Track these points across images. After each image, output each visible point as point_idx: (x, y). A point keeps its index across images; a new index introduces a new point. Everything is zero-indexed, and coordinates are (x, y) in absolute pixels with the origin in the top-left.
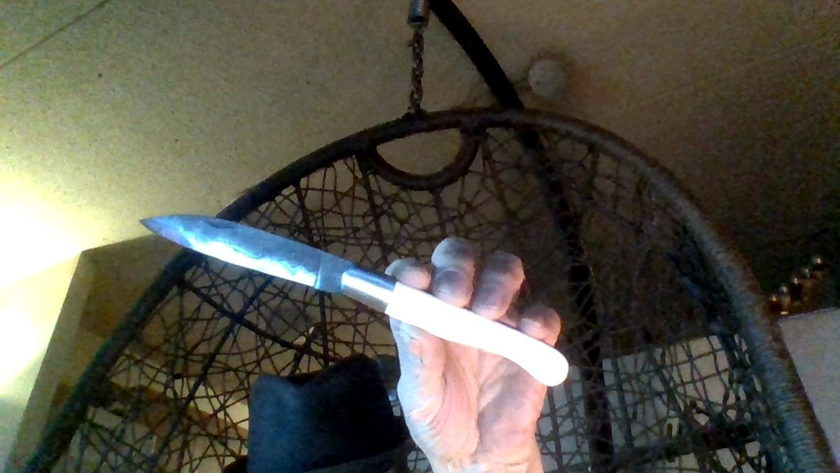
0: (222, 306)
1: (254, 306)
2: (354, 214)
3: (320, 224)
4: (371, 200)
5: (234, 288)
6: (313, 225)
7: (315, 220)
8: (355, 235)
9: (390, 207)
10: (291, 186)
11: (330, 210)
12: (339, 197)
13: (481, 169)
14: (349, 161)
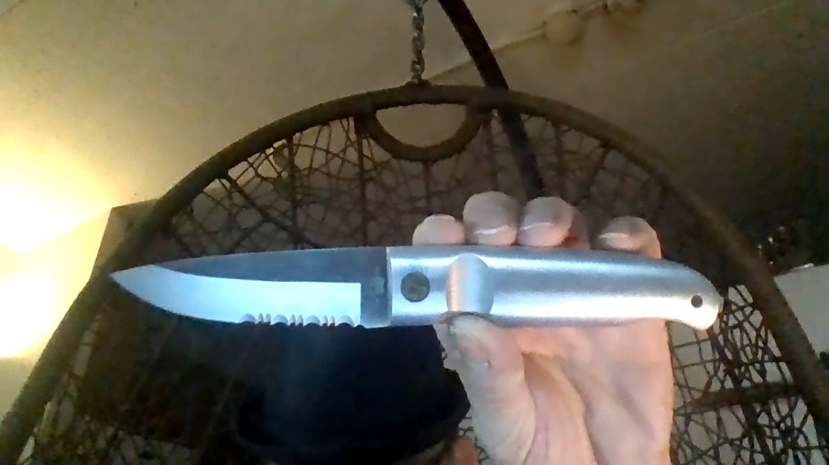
2: (342, 175)
4: (361, 165)
6: (298, 184)
7: (301, 177)
9: (379, 174)
10: (284, 140)
11: (316, 170)
12: (330, 156)
13: (478, 149)
14: (345, 121)
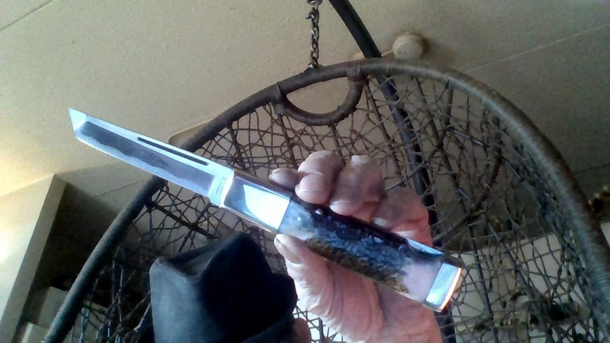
0: (181, 218)
1: (205, 217)
2: (274, 145)
3: (249, 156)
4: (286, 135)
5: (189, 206)
6: (243, 155)
7: (245, 152)
8: (275, 161)
9: (300, 139)
10: (226, 128)
11: (256, 144)
12: (262, 133)
13: (365, 107)
14: (267, 105)
